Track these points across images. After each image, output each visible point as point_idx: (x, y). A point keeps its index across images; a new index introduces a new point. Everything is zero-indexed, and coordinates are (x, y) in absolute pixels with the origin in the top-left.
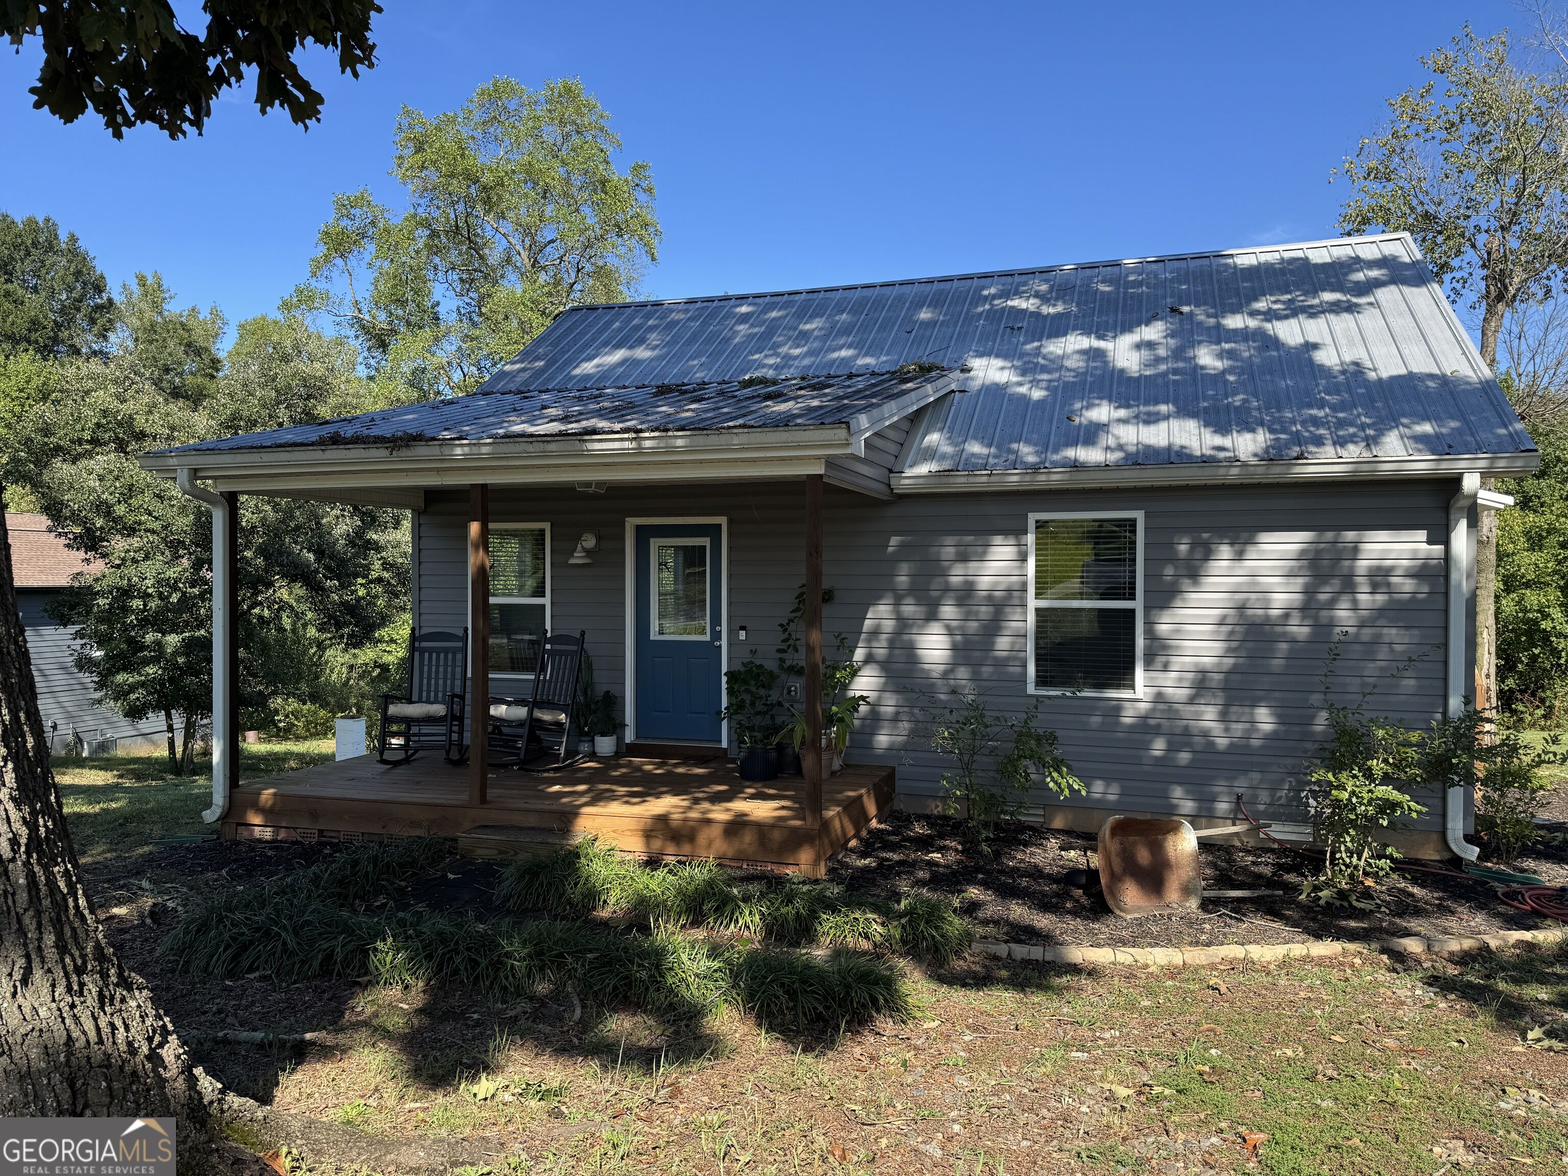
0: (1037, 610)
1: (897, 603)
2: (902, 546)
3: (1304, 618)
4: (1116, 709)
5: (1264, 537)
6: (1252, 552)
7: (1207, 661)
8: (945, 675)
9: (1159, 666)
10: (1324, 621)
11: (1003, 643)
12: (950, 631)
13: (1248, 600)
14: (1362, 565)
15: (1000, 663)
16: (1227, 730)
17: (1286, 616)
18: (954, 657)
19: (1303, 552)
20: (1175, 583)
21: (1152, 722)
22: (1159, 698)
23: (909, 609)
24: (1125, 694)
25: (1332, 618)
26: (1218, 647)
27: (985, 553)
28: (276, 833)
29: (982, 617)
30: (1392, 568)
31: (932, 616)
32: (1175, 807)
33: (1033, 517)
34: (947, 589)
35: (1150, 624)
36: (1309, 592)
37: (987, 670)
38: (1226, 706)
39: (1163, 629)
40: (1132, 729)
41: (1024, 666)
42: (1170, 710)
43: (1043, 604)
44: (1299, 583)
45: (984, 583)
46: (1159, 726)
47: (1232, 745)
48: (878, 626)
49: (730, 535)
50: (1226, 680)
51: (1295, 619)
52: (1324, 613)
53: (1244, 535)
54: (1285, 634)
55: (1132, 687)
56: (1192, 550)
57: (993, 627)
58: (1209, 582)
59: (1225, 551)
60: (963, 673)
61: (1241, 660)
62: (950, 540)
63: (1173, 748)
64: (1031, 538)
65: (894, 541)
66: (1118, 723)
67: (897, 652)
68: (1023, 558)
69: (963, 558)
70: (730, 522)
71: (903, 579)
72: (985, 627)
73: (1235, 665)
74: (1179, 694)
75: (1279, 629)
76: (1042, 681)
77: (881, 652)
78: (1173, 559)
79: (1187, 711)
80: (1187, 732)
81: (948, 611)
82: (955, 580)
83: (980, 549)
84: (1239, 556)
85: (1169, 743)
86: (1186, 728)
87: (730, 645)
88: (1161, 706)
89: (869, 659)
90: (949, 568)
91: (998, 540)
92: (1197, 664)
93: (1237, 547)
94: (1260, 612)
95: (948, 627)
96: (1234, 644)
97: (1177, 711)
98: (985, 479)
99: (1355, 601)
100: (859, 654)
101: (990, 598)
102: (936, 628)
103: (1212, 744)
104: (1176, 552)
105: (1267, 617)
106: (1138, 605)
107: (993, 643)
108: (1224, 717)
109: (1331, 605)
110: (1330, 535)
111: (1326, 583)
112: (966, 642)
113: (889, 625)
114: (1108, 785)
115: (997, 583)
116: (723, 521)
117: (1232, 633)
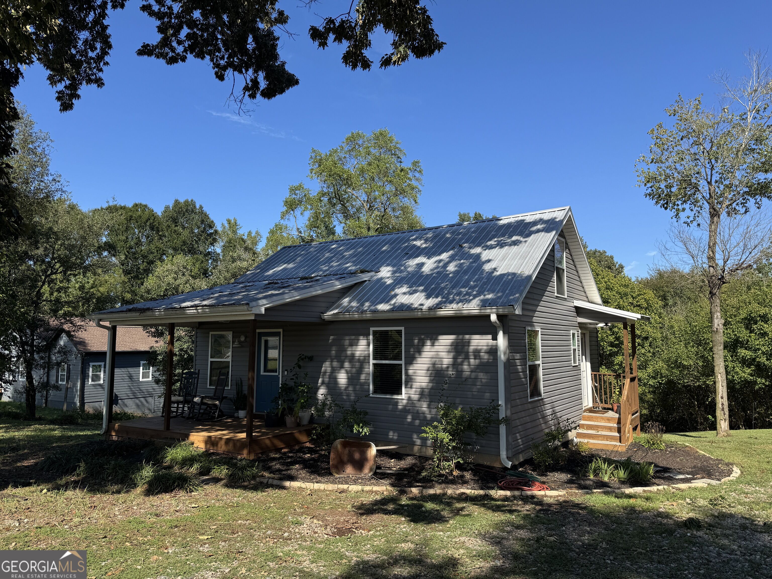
0: (374, 364)
1: (332, 362)
2: (333, 340)
3: (453, 368)
4: (396, 403)
5: (441, 337)
6: (436, 344)
7: (424, 385)
8: (346, 388)
9: (409, 386)
10: (460, 370)
11: (363, 377)
12: (347, 372)
13: (436, 361)
14: (471, 348)
15: (362, 385)
16: (430, 412)
17: (448, 368)
18: (348, 382)
19: (453, 343)
20: (414, 355)
21: (408, 408)
22: (409, 399)
23: (335, 364)
24: (399, 397)
25: (462, 369)
26: (426, 379)
27: (358, 343)
28: (118, 438)
29: (357, 367)
30: (481, 349)
31: (342, 367)
32: (415, 442)
33: (372, 329)
34: (346, 356)
35: (406, 370)
36: (455, 358)
37: (358, 387)
38: (431, 402)
39: (410, 372)
40: (402, 411)
41: (369, 386)
42: (413, 403)
43: (375, 362)
44: (451, 355)
45: (358, 354)
46: (409, 409)
47: (432, 418)
48: (326, 370)
49: (283, 336)
50: (430, 392)
51: (450, 369)
52: (460, 366)
53: (434, 337)
54: (448, 374)
55: (401, 394)
56: (418, 342)
57: (360, 371)
58: (424, 354)
59: (429, 343)
60: (351, 388)
61: (435, 384)
62: (347, 338)
63: (414, 419)
64: (371, 337)
65: (332, 337)
66: (397, 408)
67: (332, 380)
68: (368, 345)
69: (351, 345)
70: (283, 331)
71: (334, 352)
72: (357, 371)
73: (432, 386)
74: (415, 397)
75: (446, 372)
76: (375, 392)
77: (327, 380)
78: (413, 345)
79: (418, 404)
80: (418, 412)
81: (347, 365)
82: (349, 353)
83: (356, 341)
84: (433, 345)
85: (412, 416)
86: (418, 410)
87: (282, 377)
88: (410, 402)
89: (323, 383)
90: (347, 348)
91: (361, 337)
92: (421, 386)
93: (432, 341)
94: (440, 366)
95: (346, 371)
96: (432, 378)
97: (415, 404)
98: (348, 316)
99: (469, 362)
100: (320, 381)
101: (359, 359)
102: (343, 371)
103: (426, 417)
104: (413, 343)
105: (442, 367)
106: (402, 362)
107: (360, 377)
108: (429, 407)
109: (462, 364)
110: (461, 337)
111: (460, 355)
112: (352, 376)
113: (329, 370)
114: (394, 433)
115: (361, 354)
116: (281, 330)
117: (431, 374)
